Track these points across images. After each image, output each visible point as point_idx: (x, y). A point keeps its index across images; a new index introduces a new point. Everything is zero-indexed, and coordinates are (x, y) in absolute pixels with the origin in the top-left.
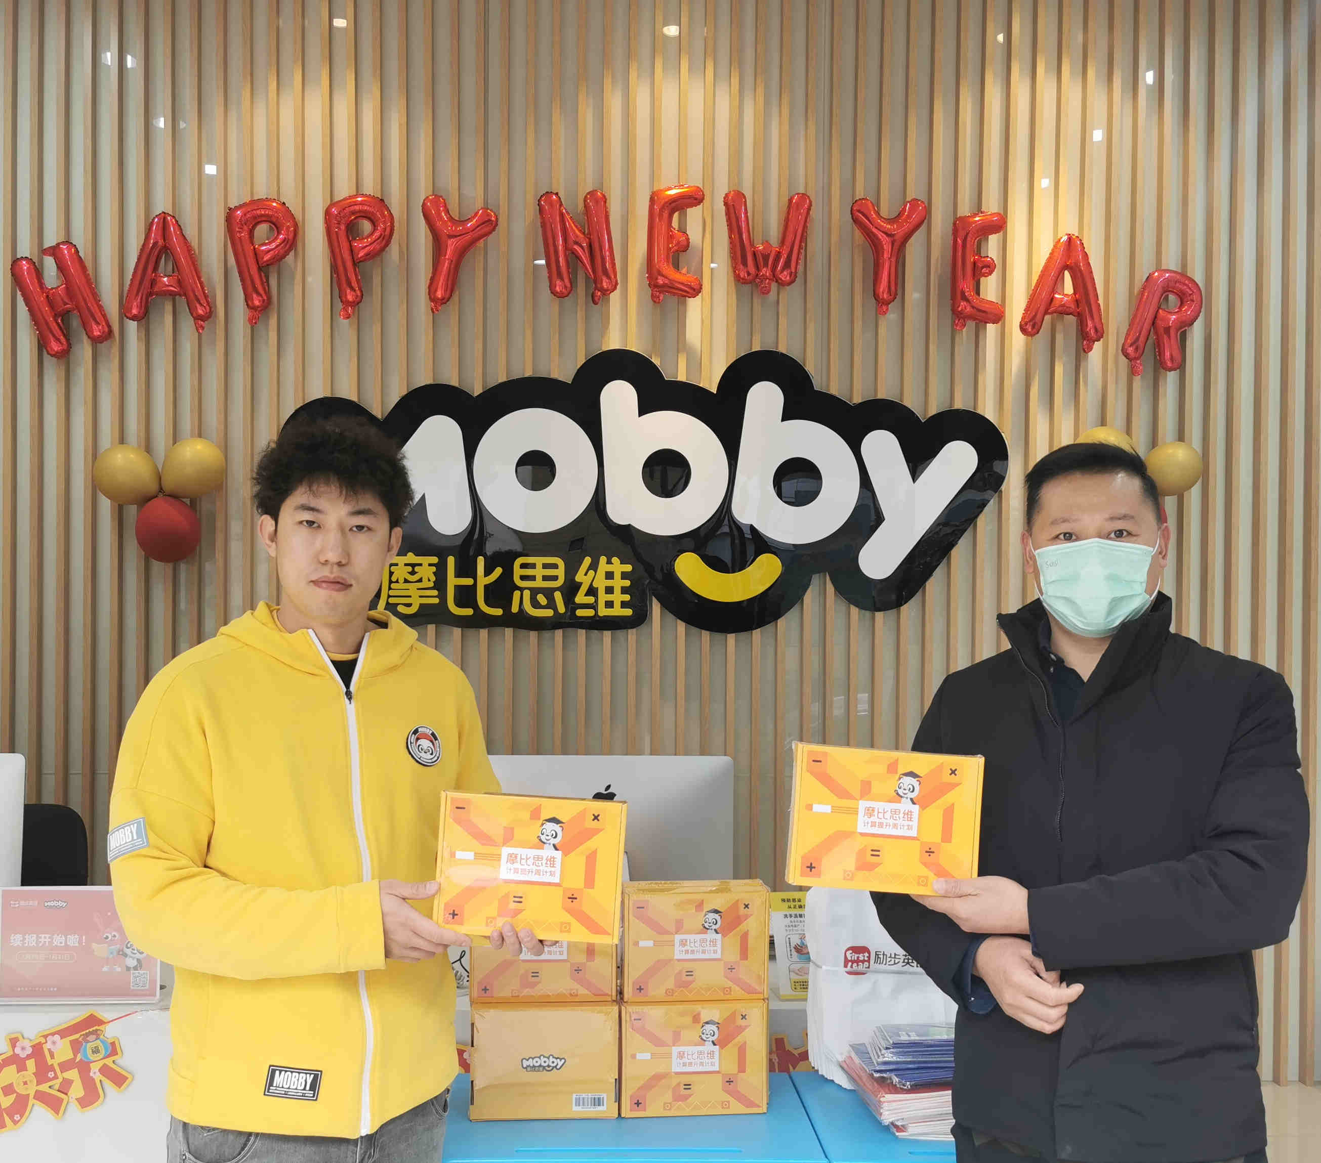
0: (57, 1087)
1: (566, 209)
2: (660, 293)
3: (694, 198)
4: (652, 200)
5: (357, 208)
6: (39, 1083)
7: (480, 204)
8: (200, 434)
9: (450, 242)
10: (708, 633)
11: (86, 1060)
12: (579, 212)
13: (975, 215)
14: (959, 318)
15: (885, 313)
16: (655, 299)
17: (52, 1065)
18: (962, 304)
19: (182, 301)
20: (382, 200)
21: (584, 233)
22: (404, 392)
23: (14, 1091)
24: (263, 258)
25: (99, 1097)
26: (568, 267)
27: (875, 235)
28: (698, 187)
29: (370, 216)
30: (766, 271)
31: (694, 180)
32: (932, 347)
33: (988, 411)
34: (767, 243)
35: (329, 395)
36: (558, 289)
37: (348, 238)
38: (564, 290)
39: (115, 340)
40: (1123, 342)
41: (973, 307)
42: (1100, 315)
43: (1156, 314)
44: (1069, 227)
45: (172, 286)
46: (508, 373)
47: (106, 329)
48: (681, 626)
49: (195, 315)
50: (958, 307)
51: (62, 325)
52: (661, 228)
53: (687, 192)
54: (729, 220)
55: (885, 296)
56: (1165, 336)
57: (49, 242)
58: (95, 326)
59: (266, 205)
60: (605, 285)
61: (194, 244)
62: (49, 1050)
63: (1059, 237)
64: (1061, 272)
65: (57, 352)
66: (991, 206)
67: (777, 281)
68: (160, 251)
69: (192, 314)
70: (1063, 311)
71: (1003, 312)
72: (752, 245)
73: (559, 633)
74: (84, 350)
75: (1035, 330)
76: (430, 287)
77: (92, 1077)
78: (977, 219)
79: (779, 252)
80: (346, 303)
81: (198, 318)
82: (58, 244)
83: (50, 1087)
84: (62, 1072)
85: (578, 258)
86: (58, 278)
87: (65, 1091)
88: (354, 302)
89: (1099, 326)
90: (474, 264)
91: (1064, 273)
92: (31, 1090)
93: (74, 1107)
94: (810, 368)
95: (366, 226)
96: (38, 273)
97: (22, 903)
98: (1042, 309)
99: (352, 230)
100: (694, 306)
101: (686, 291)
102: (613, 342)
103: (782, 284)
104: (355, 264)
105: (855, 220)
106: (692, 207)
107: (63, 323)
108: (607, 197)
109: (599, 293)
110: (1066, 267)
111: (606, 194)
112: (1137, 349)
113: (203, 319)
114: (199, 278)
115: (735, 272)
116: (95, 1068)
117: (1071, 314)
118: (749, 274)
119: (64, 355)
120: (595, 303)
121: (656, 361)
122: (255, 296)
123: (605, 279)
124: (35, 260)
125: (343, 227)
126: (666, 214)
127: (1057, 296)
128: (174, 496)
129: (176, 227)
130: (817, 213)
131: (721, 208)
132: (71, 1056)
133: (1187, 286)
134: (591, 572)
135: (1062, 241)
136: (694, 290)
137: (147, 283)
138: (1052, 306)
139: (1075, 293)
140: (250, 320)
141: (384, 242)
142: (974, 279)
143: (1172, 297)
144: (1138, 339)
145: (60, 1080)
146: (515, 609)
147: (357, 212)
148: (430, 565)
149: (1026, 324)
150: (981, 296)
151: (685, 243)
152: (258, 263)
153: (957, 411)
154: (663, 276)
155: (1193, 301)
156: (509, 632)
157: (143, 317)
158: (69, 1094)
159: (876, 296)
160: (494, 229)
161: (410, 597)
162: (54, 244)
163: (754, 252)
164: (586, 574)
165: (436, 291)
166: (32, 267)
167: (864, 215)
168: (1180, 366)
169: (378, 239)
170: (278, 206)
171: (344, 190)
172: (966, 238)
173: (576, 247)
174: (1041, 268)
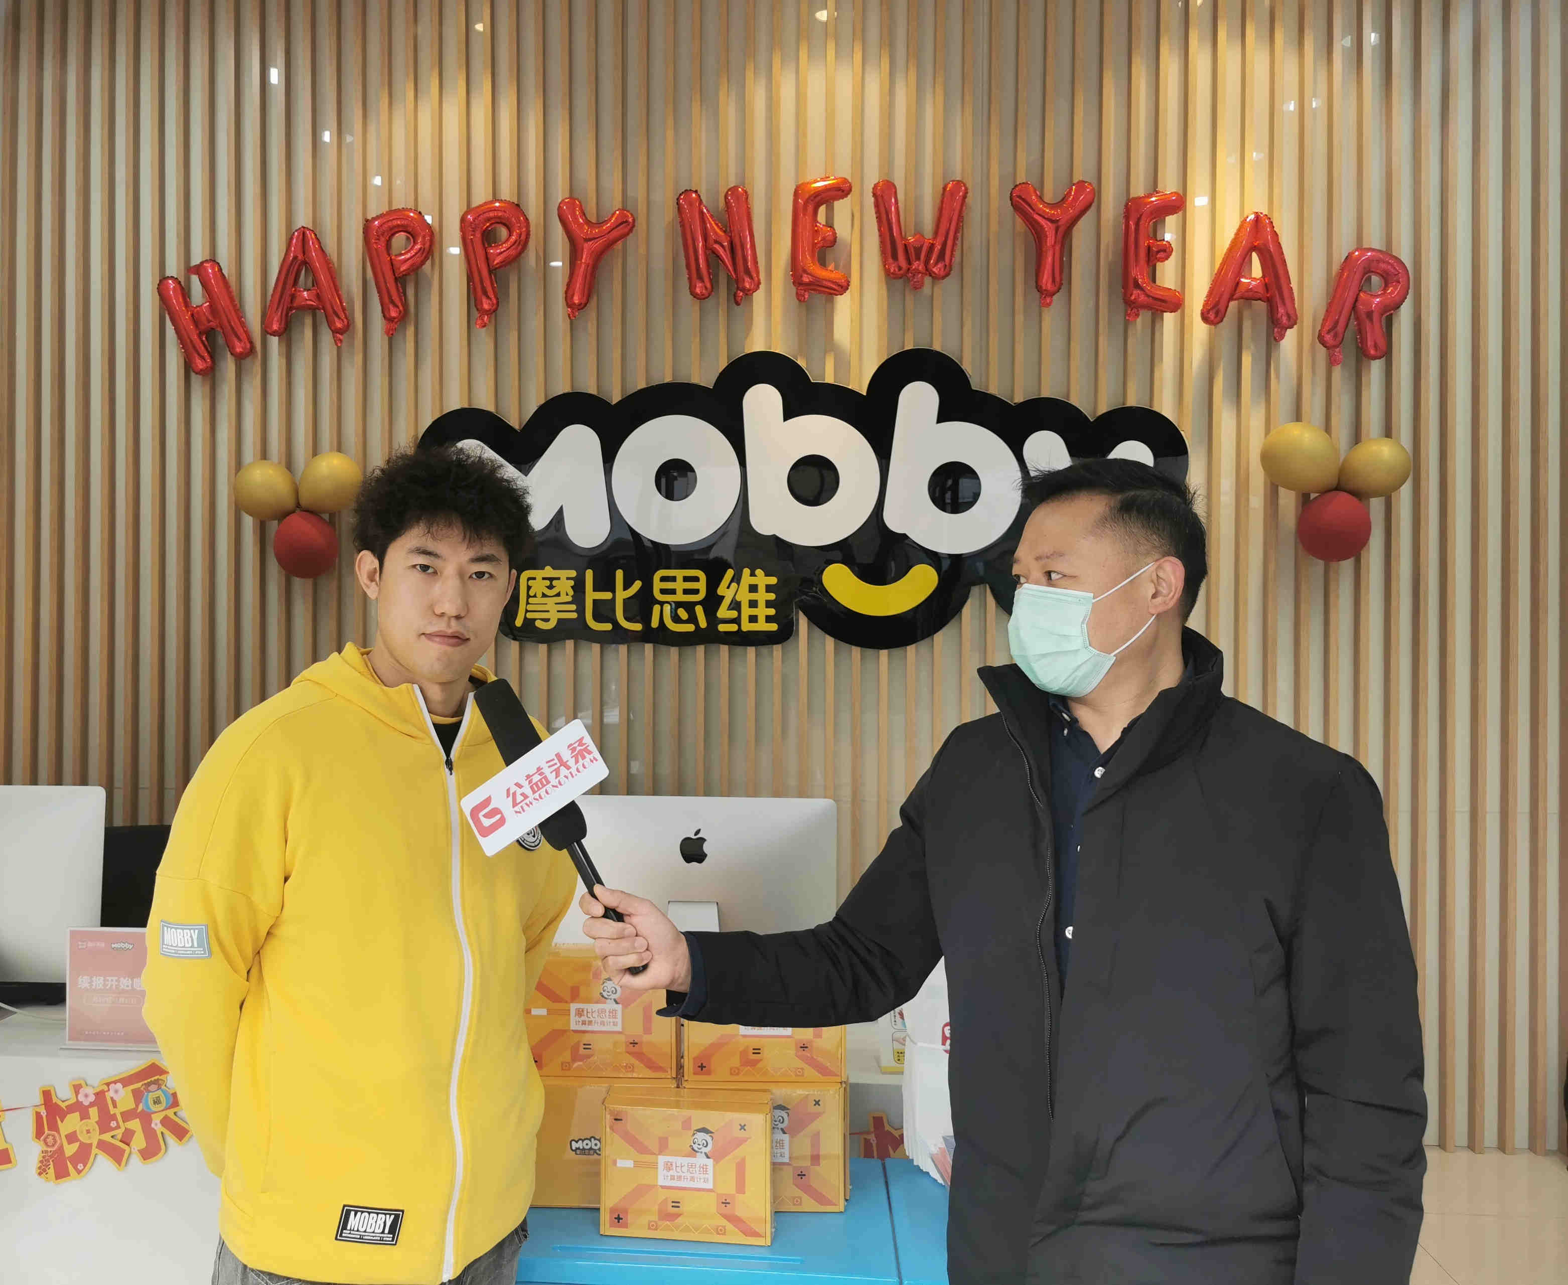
0: (119, 1137)
1: (706, 208)
2: (805, 291)
3: (841, 190)
4: (796, 194)
5: (492, 214)
6: (102, 1132)
7: (617, 204)
8: (339, 448)
9: (586, 245)
10: (859, 649)
11: (149, 1111)
12: (720, 209)
13: (1150, 196)
14: (1131, 307)
15: (1049, 305)
16: (800, 297)
17: (115, 1114)
18: (1135, 292)
19: (320, 314)
20: (518, 205)
21: (725, 232)
22: (542, 402)
23: (77, 1140)
24: (399, 269)
25: (160, 1150)
26: (708, 266)
27: (1038, 223)
28: (845, 179)
29: (504, 221)
30: (918, 265)
31: (844, 170)
32: (1101, 339)
33: (1166, 408)
34: (919, 234)
35: (466, 406)
36: (698, 290)
37: (484, 245)
38: (704, 291)
39: (257, 356)
40: (1320, 328)
41: (1148, 296)
42: (1293, 300)
43: (1357, 298)
44: (1257, 204)
45: (310, 300)
46: (647, 380)
47: (248, 346)
48: (830, 641)
49: (333, 328)
50: (1131, 295)
51: (206, 343)
52: (806, 220)
53: (833, 184)
54: (878, 212)
55: (1049, 285)
56: (1368, 322)
57: (196, 260)
58: (237, 343)
59: (405, 215)
60: (747, 286)
61: (334, 258)
62: (112, 1098)
63: (1245, 216)
64: (1247, 254)
65: (201, 370)
66: (1169, 185)
67: (930, 276)
68: (299, 265)
69: (331, 329)
70: (1249, 297)
71: (1183, 300)
72: (904, 238)
73: (701, 649)
74: (228, 366)
75: (1218, 319)
76: (566, 292)
77: (153, 1129)
78: (1153, 199)
79: (932, 244)
80: (483, 312)
81: (336, 331)
82: (202, 263)
83: (112, 1137)
84: (124, 1122)
85: (718, 257)
86: (203, 296)
87: (128, 1141)
88: (490, 310)
89: (1291, 312)
90: (614, 265)
91: (1251, 255)
92: (95, 1138)
93: (136, 1159)
94: (967, 366)
95: (503, 232)
96: (185, 292)
97: (90, 944)
98: (1226, 296)
99: (488, 238)
100: (844, 304)
101: (834, 290)
102: (757, 343)
103: (936, 278)
104: (490, 272)
105: (1016, 207)
106: (838, 199)
107: (208, 341)
108: (749, 192)
109: (741, 294)
110: (1254, 248)
111: (748, 190)
112: (1335, 336)
113: (341, 332)
114: (337, 291)
115: (885, 266)
116: (156, 1120)
117: (1260, 299)
118: (900, 268)
119: (211, 373)
120: (738, 304)
121: (801, 363)
122: (391, 307)
123: (747, 279)
124: (182, 280)
125: (478, 235)
126: (810, 208)
127: (1243, 280)
128: (312, 512)
129: (316, 242)
130: (974, 201)
131: (870, 201)
132: (133, 1106)
133: (1392, 265)
134: (734, 585)
135: (1248, 220)
136: (842, 287)
137: (287, 298)
138: (1237, 292)
139: (1264, 276)
140: (387, 333)
141: (520, 247)
142: (1148, 264)
143: (1375, 279)
144: (1337, 322)
145: (122, 1130)
146: (655, 623)
147: (492, 218)
148: (568, 579)
149: (1208, 311)
150: (1158, 282)
151: (831, 238)
152: (394, 275)
153: (1130, 409)
154: (808, 274)
155: (1399, 282)
156: (649, 647)
157: (286, 332)
158: (132, 1144)
159: (1039, 288)
160: (631, 230)
161: (548, 611)
162: (198, 262)
163: (905, 245)
164: (728, 587)
165: (573, 295)
166: (178, 286)
167: (1024, 200)
168: (1386, 353)
169: (513, 245)
170: (416, 217)
171: (481, 196)
172: (1139, 219)
173: (717, 246)
174: (1225, 250)
